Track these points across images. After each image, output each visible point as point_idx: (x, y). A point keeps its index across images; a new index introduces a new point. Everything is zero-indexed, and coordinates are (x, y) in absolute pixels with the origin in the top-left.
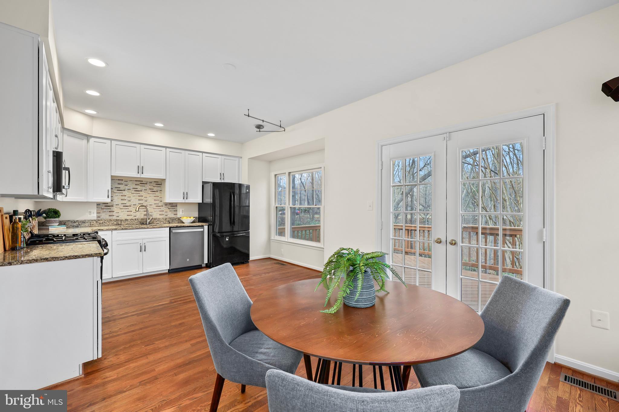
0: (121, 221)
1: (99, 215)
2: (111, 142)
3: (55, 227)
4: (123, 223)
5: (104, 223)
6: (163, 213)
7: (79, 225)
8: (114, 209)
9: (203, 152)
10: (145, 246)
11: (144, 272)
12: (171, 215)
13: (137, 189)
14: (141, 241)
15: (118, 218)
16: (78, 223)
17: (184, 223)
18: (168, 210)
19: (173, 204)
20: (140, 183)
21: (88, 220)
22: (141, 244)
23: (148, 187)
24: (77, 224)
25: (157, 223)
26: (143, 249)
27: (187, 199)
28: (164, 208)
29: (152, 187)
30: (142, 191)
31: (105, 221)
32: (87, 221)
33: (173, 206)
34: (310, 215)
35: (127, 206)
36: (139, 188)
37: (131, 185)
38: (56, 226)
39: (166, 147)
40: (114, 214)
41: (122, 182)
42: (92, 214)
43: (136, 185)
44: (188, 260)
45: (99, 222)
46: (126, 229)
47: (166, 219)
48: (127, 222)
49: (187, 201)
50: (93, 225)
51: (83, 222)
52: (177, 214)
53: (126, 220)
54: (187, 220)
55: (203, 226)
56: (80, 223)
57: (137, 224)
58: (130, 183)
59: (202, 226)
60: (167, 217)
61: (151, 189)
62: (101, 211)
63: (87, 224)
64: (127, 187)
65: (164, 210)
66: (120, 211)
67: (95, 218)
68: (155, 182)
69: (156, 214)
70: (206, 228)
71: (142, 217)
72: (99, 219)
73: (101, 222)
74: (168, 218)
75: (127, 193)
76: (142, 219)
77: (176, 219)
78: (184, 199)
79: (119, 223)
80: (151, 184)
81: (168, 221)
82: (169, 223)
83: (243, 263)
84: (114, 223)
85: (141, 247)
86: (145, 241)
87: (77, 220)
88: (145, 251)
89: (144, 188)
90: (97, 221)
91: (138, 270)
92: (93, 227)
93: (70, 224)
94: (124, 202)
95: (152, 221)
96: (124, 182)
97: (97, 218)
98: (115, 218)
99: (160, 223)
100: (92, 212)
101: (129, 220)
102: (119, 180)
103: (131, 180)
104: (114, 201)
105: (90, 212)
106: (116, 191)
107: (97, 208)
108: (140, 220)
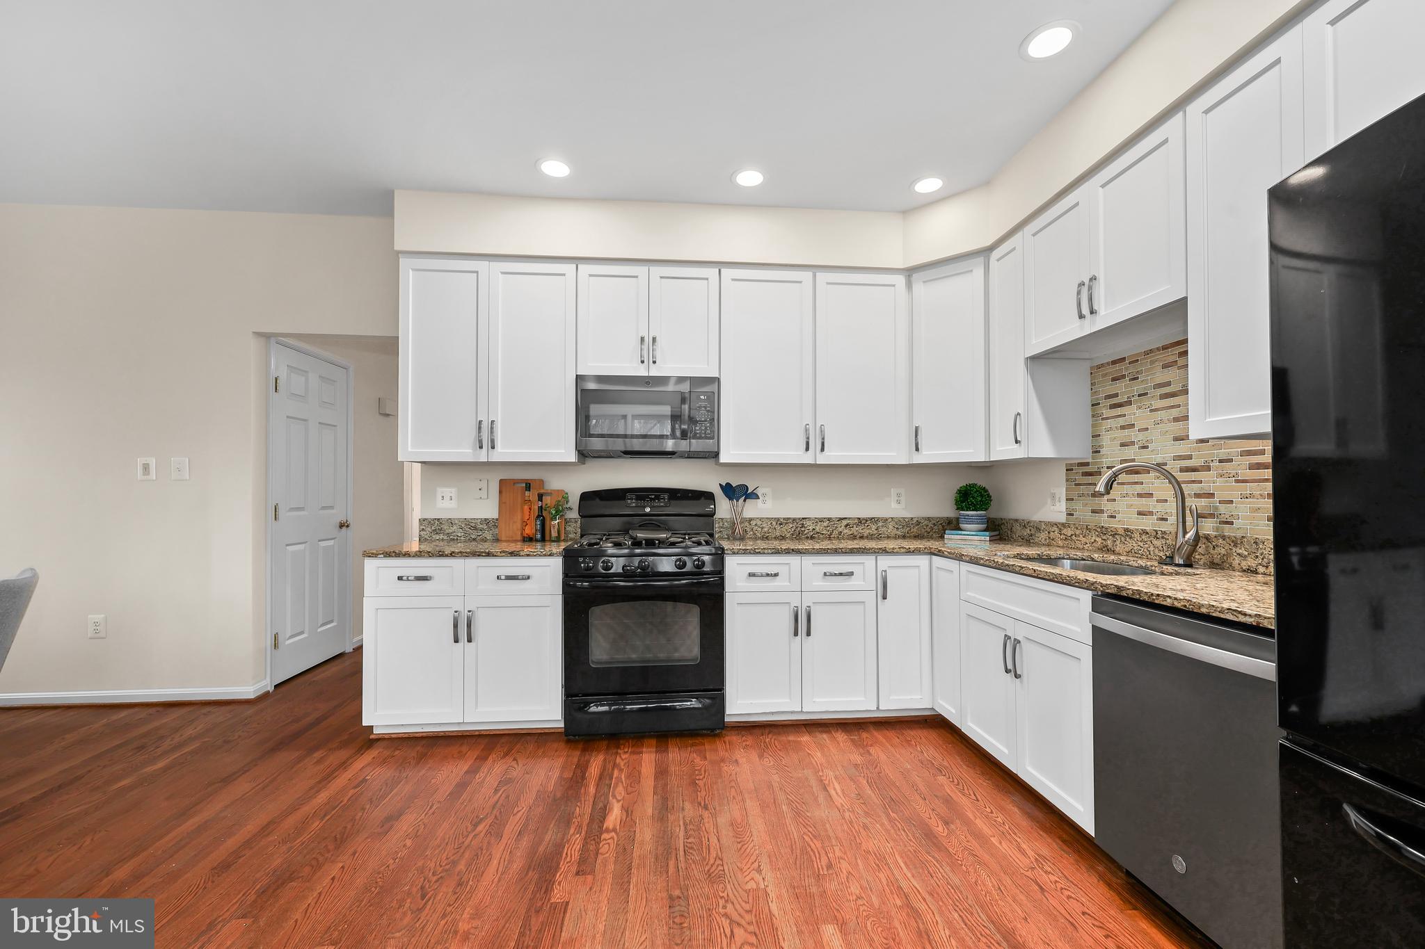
1: (1070, 506)
2: (1023, 236)
4: (1118, 542)
5: (1074, 537)
7: (1031, 535)
14: (1009, 627)
16: (1030, 530)
21: (1046, 523)
22: (1007, 636)
24: (1029, 532)
31: (1080, 532)
32: (1044, 526)
41: (1122, 368)
42: (1058, 504)
45: (1066, 531)
48: (1131, 544)
51: (1037, 529)
53: (1130, 533)
56: (1033, 531)
62: (1075, 493)
64: (1137, 388)
67: (1062, 518)
72: (1069, 520)
73: (1070, 533)
75: (1138, 413)
79: (1109, 543)
87: (1029, 518)
90: (1062, 527)
93: (1019, 530)
94: (1130, 453)
95: (1223, 552)
96: (1127, 369)
97: (1067, 519)
98: (1104, 520)
99: (1261, 569)
100: (1057, 497)
101: (1136, 535)
102: (1114, 362)
103: (1147, 353)
104: (1103, 451)
105: (1053, 496)
106: (1107, 413)
107: (1067, 480)
108: (1170, 542)
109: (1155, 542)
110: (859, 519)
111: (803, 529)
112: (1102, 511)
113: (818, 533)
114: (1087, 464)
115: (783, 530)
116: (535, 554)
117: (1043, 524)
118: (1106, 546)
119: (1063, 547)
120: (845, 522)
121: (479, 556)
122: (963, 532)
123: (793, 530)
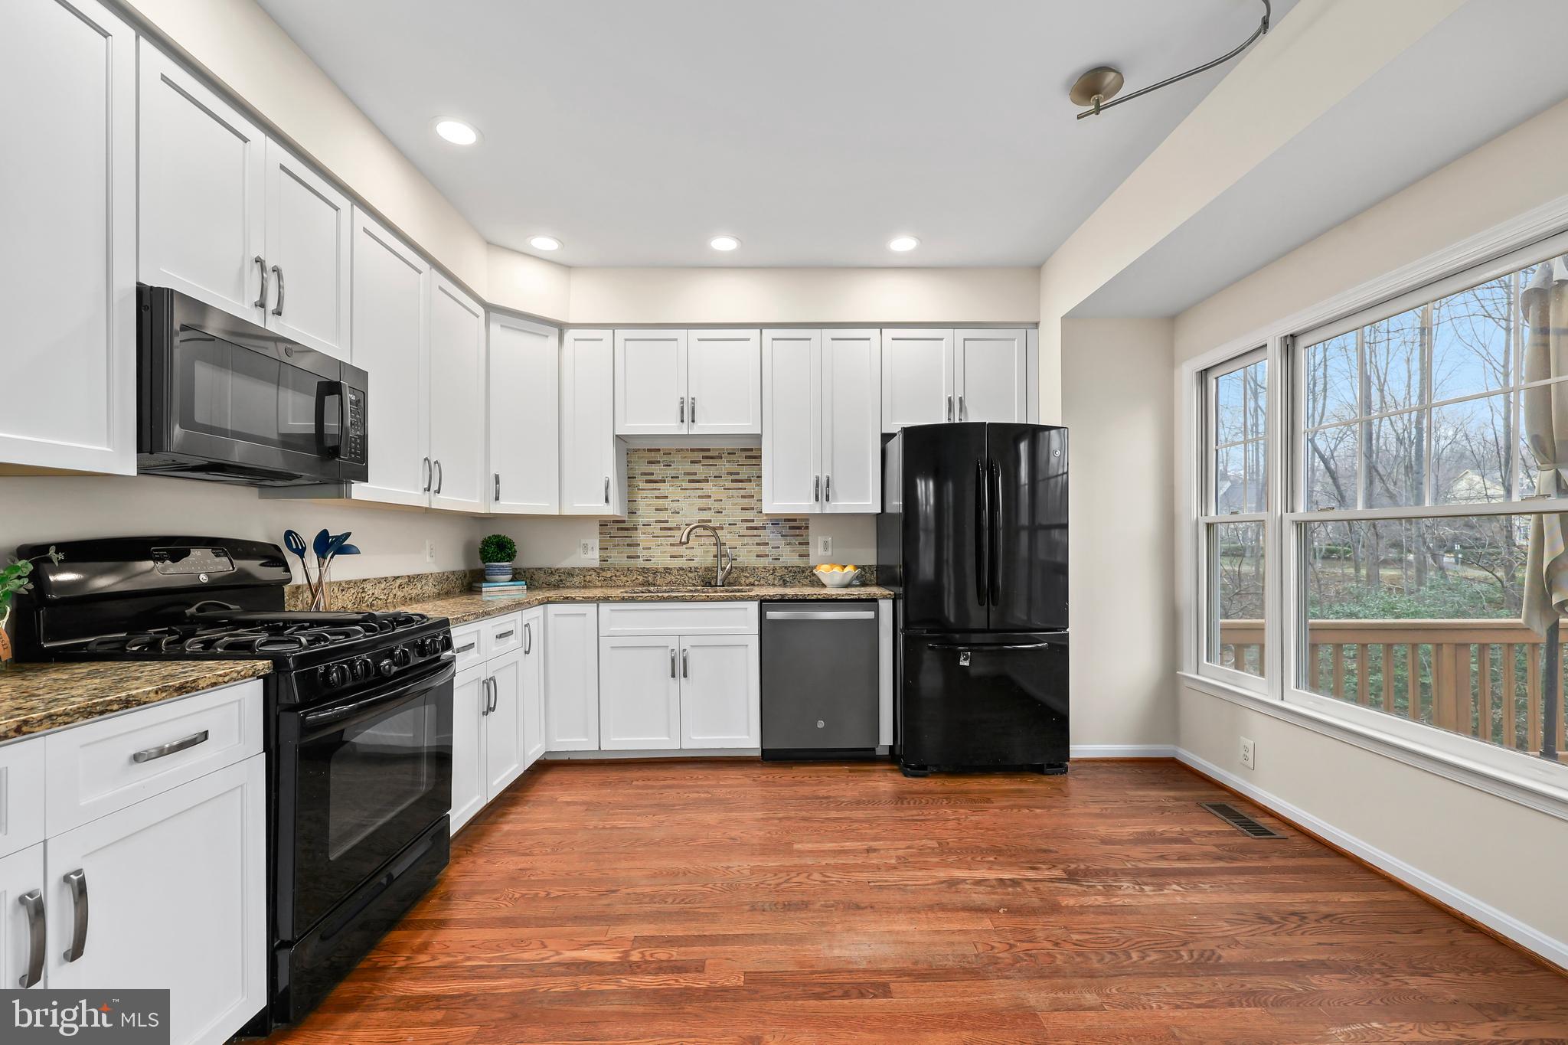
0: (654, 573)
1: (605, 554)
2: (614, 333)
3: (502, 584)
4: (658, 578)
5: (614, 578)
6: (767, 550)
7: (561, 581)
8: (641, 537)
9: (881, 326)
10: (685, 661)
11: (683, 747)
12: (790, 557)
13: (695, 474)
14: (673, 643)
15: (648, 565)
16: (559, 576)
17: (824, 586)
18: (781, 543)
19: (795, 520)
20: (704, 457)
21: (579, 569)
22: (673, 650)
23: (724, 466)
24: (557, 578)
25: (748, 582)
26: (679, 667)
27: (828, 500)
28: (768, 535)
29: (735, 468)
30: (707, 481)
31: (618, 574)
32: (577, 572)
33: (795, 526)
34: (1357, 570)
35: (670, 529)
36: (700, 470)
37: (682, 467)
38: (506, 584)
39: (761, 326)
40: (640, 551)
41: (658, 456)
42: (590, 552)
43: (692, 462)
44: (821, 724)
45: (604, 574)
46: (632, 600)
47: (774, 569)
48: (669, 578)
49: (829, 509)
50: (589, 582)
51: (568, 574)
52: (808, 555)
53: (668, 571)
54: (834, 576)
55: (875, 600)
56: (563, 577)
57: (694, 585)
58: (677, 458)
59: (872, 602)
60: (778, 564)
61: (731, 474)
62: (610, 544)
63: (576, 580)
64: (670, 472)
65: (769, 540)
66: (652, 543)
67: (596, 564)
68: (743, 450)
69: (746, 555)
70: (886, 607)
71: (709, 561)
72: (605, 565)
73: (609, 574)
74: (781, 568)
75: (671, 489)
76: (707, 569)
77: (803, 572)
78: (817, 499)
79: (650, 579)
80: (733, 458)
81: (782, 578)
82: (785, 584)
83: (1040, 770)
84: (637, 578)
85: (673, 660)
86: (686, 643)
87: (557, 567)
88: (685, 676)
89: (713, 471)
90: (598, 571)
91: (668, 739)
92: (590, 587)
93: (543, 578)
94: (663, 515)
95: (735, 576)
96: (661, 457)
97: (600, 564)
98: (640, 563)
99: (757, 583)
100: (589, 547)
101: (675, 572)
102: (650, 450)
103: (678, 450)
104: (639, 513)
105: (585, 546)
106: (642, 485)
107: (600, 533)
108: (700, 573)
109: (690, 575)
110: (409, 576)
111: (363, 595)
112: (638, 557)
113: (377, 598)
114: (624, 521)
115: (345, 598)
116: (226, 679)
117: (577, 570)
118: (648, 581)
119: (602, 587)
120: (398, 582)
121: (102, 713)
122: (498, 584)
123: (354, 597)
